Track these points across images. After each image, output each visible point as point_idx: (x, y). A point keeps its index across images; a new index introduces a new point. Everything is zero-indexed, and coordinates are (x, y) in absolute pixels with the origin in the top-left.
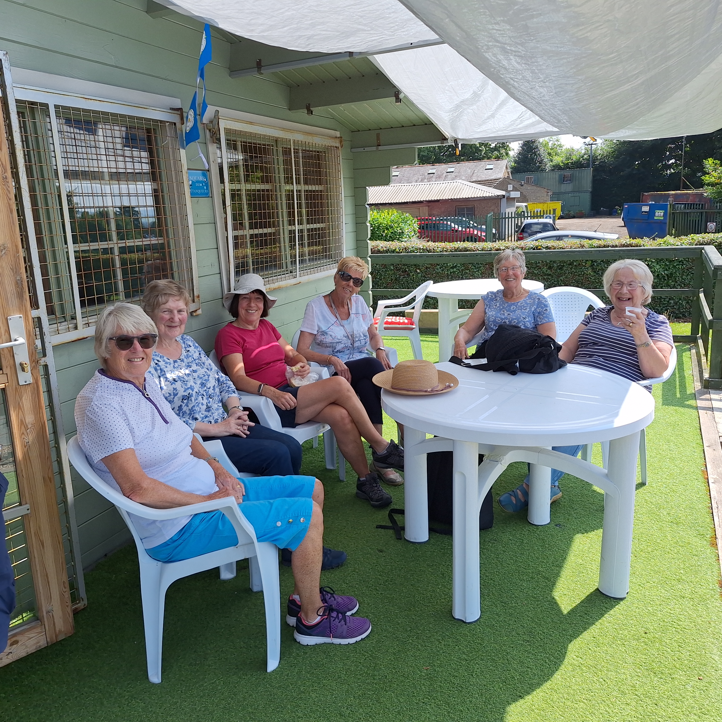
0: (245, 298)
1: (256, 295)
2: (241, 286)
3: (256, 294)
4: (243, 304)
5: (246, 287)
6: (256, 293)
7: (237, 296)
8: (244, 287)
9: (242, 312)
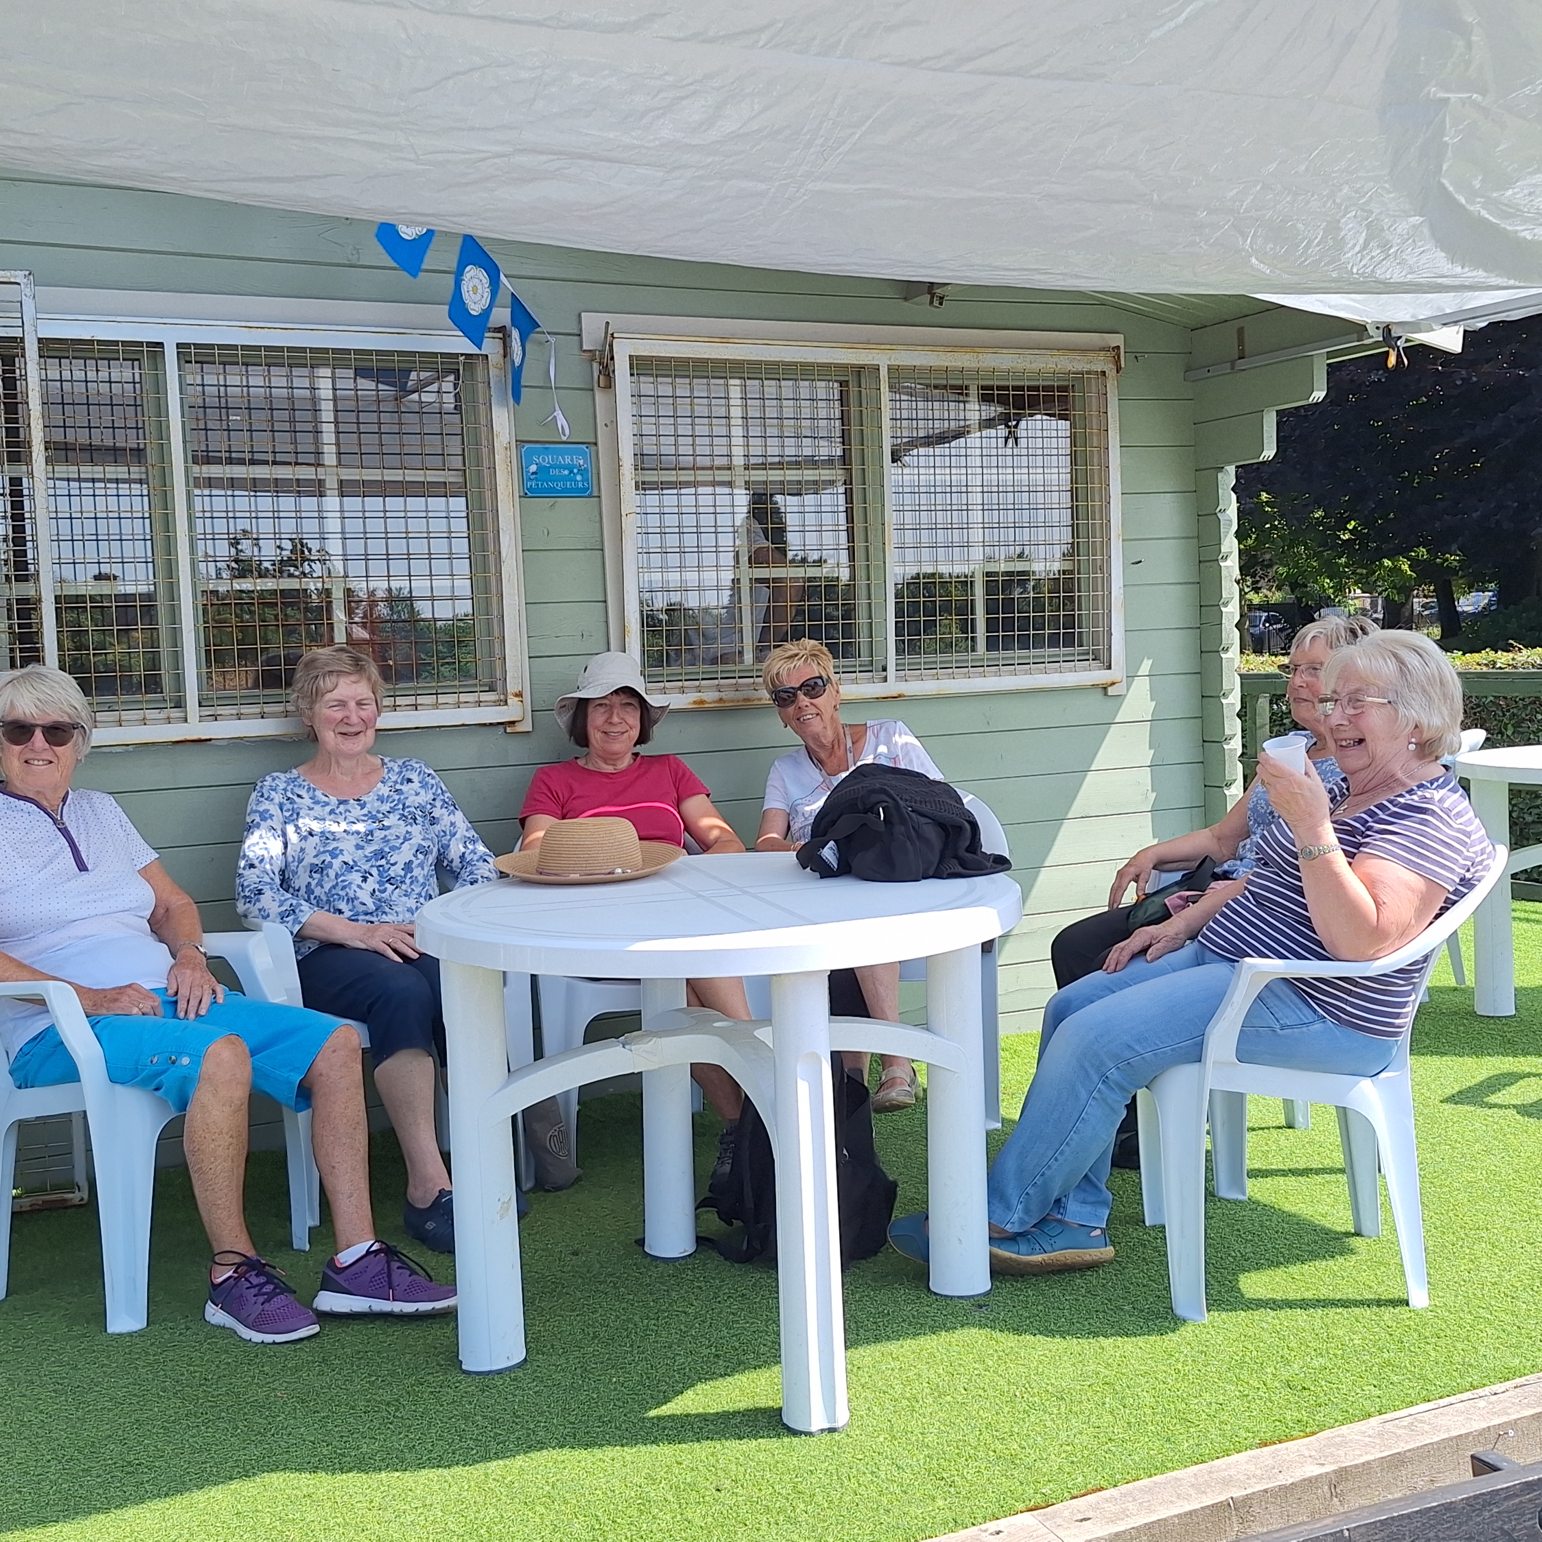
0: (601, 705)
1: (624, 699)
2: (590, 680)
3: (623, 696)
4: (596, 718)
5: (601, 682)
6: (624, 693)
7: (583, 703)
8: (596, 683)
9: (595, 737)
